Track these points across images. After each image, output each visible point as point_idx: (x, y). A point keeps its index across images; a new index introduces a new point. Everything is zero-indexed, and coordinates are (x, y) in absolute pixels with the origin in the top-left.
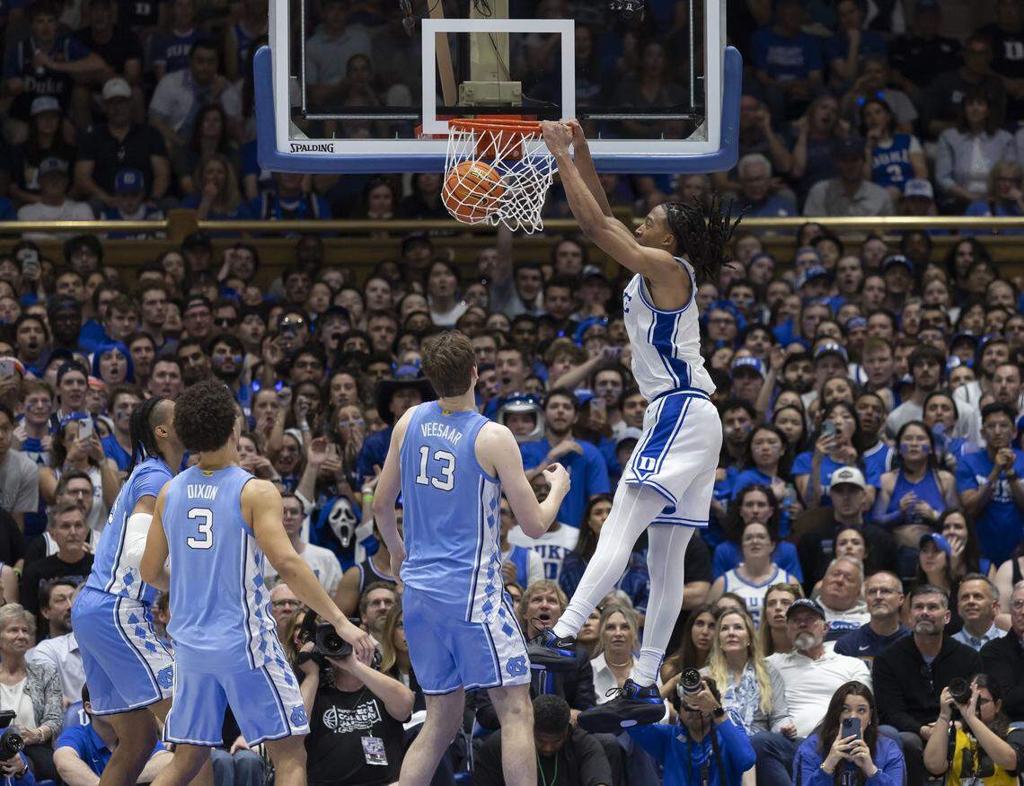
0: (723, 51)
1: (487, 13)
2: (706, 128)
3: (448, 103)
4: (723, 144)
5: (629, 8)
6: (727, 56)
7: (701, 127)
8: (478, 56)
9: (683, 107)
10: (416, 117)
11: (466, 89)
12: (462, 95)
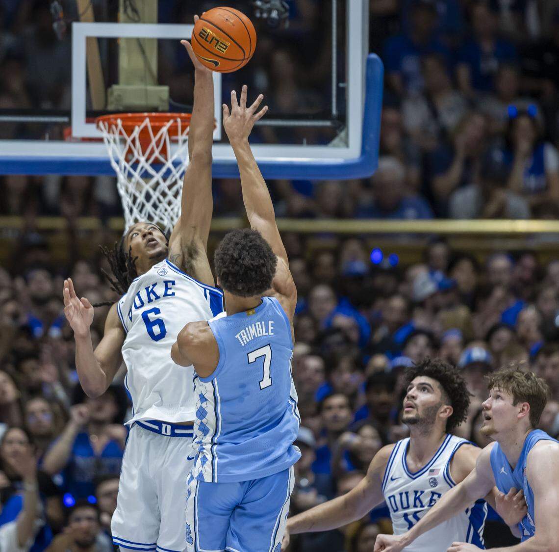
0: (365, 58)
1: (136, 17)
2: (347, 135)
3: (96, 106)
4: (363, 151)
5: (274, 14)
6: (369, 63)
7: (343, 134)
8: (126, 61)
9: (325, 114)
10: (65, 119)
11: (115, 93)
12: (111, 99)
